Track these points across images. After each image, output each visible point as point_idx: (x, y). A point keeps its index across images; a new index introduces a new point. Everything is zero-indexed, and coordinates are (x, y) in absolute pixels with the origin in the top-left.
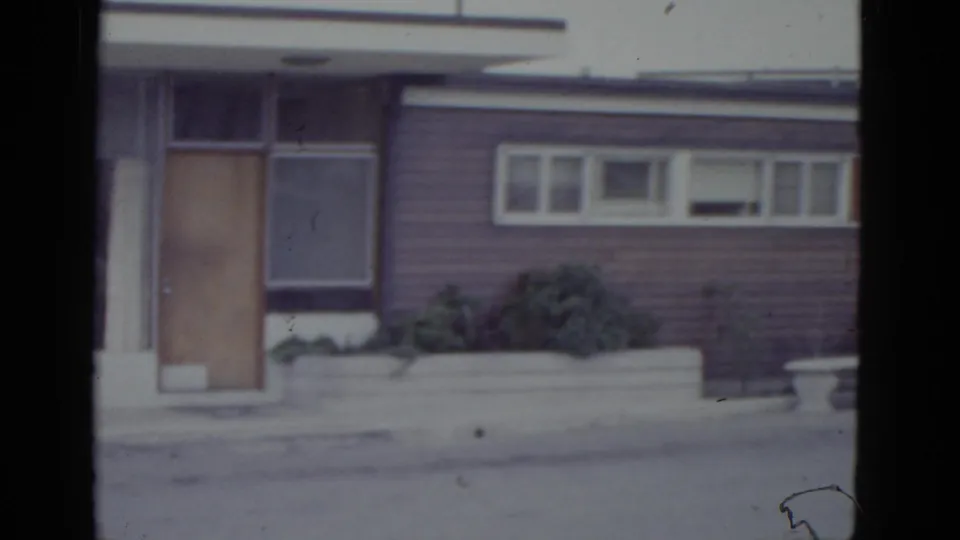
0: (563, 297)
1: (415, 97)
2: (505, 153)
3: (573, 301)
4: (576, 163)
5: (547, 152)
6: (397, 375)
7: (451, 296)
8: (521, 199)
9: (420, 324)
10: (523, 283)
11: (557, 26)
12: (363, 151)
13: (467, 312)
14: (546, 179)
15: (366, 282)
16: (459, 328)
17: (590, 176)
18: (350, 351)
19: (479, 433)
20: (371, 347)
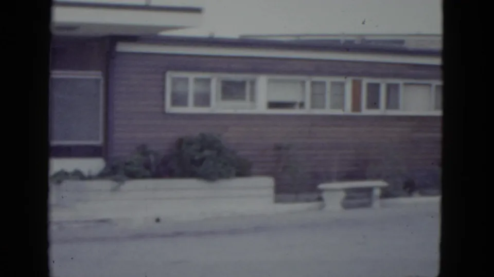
0: (201, 150)
1: (122, 47)
2: (170, 76)
3: (207, 153)
4: (208, 81)
5: (191, 76)
6: (114, 190)
7: (143, 150)
8: (179, 100)
9: (127, 164)
10: (180, 143)
11: (197, 10)
12: (95, 75)
13: (152, 158)
14: (192, 89)
15: (99, 142)
16: (147, 166)
17: (215, 88)
18: (90, 178)
19: (158, 220)
20: (102, 176)
